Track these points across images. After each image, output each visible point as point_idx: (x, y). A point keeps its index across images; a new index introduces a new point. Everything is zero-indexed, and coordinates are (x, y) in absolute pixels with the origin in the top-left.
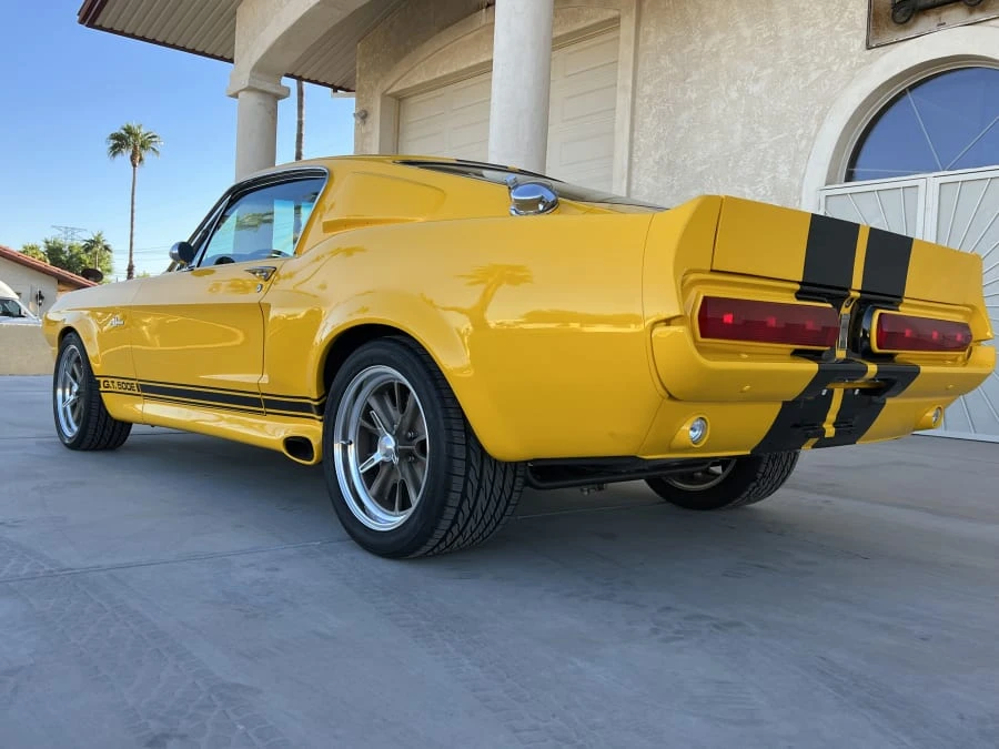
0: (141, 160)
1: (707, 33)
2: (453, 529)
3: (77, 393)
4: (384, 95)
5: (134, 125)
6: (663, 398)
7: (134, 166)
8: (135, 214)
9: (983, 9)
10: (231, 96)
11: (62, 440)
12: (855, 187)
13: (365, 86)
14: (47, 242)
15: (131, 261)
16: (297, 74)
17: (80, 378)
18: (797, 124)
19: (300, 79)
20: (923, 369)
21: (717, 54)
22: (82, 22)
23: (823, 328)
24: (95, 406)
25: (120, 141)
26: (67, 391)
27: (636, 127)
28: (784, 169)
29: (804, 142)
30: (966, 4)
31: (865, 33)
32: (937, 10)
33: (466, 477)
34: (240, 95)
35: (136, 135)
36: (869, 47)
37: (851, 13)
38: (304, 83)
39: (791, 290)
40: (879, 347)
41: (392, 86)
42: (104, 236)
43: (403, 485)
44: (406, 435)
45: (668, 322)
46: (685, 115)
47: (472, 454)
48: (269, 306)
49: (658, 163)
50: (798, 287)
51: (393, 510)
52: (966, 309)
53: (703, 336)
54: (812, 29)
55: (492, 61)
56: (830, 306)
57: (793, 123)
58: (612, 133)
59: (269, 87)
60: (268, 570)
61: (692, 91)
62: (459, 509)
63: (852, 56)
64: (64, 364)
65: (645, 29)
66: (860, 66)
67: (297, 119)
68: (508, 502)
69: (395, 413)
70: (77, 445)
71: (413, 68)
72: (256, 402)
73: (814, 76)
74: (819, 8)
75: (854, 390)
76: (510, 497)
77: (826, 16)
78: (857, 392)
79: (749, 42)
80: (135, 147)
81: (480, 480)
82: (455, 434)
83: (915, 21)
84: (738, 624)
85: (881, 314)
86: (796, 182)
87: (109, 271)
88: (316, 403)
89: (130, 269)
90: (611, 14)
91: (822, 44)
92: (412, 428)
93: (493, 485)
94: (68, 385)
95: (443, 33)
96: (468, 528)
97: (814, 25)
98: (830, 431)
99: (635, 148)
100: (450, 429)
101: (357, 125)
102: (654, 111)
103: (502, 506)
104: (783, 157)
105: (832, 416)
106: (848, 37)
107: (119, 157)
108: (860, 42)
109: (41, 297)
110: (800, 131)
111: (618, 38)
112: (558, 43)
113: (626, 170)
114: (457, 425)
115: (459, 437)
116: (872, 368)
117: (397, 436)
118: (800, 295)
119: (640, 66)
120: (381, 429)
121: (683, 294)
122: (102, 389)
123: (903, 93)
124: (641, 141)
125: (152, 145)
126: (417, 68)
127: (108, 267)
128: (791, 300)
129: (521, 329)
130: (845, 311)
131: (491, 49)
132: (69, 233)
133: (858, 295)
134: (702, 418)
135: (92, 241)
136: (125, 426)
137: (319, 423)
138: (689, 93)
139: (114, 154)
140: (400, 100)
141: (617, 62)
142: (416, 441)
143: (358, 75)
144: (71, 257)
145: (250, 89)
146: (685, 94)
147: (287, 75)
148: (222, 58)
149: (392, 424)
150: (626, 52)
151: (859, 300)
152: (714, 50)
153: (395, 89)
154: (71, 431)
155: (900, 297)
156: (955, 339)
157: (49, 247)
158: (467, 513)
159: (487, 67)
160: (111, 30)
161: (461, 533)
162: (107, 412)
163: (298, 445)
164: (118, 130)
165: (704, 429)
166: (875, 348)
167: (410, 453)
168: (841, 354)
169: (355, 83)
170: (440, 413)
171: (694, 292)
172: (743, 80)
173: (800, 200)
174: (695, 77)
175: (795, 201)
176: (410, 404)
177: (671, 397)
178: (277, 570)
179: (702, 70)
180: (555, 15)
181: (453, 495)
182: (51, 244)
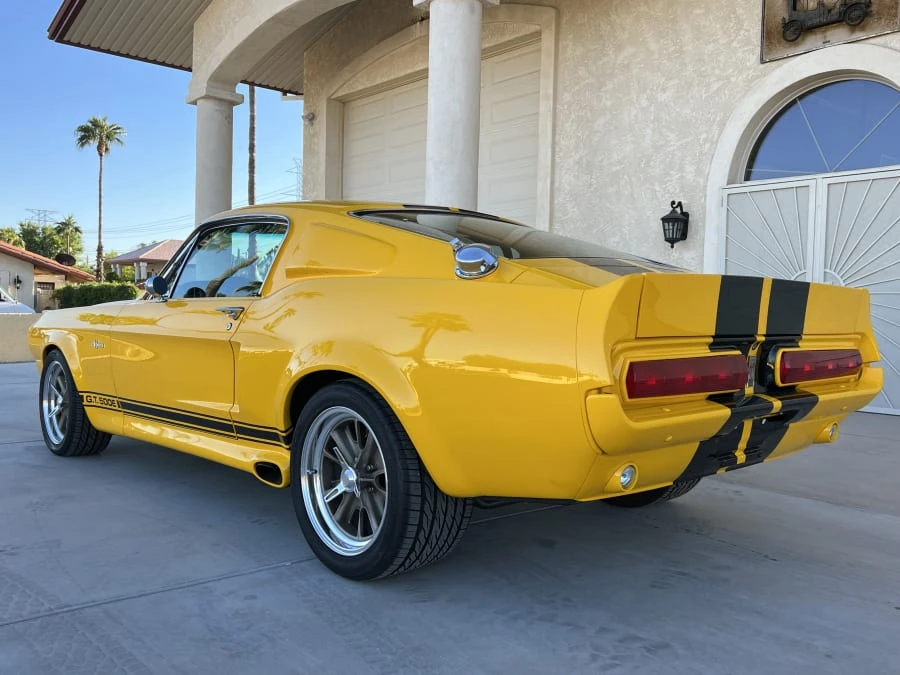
0: (107, 149)
1: (619, 48)
2: (411, 557)
3: (62, 405)
4: (329, 100)
5: (100, 118)
6: (597, 454)
7: (101, 155)
8: (102, 200)
9: (863, 29)
10: (191, 103)
11: (49, 446)
12: (754, 185)
13: (312, 91)
14: (21, 225)
15: (100, 242)
16: (249, 80)
17: (64, 391)
18: (701, 130)
19: (252, 84)
20: (821, 398)
21: (628, 66)
22: (52, 37)
23: (735, 374)
24: (79, 417)
25: (87, 133)
26: (53, 402)
27: (558, 132)
28: (690, 169)
29: (708, 145)
30: (849, 25)
31: (759, 49)
32: (823, 29)
33: (422, 512)
34: (199, 102)
35: (102, 127)
36: (763, 62)
37: (747, 31)
38: (256, 88)
39: (707, 343)
40: (783, 382)
41: (337, 91)
42: (74, 219)
43: (365, 512)
44: (366, 468)
45: (600, 390)
46: (601, 121)
47: (426, 489)
48: (239, 344)
49: (578, 163)
50: (711, 340)
51: (356, 535)
52: (856, 336)
53: (630, 396)
54: (712, 44)
55: (427, 70)
56: (738, 352)
57: (697, 128)
58: (536, 135)
59: (224, 95)
60: (246, 598)
61: (606, 99)
62: (416, 539)
63: (749, 69)
64: (49, 377)
65: (562, 43)
66: (757, 78)
67: (249, 114)
68: (459, 529)
69: (355, 446)
70: (63, 451)
71: (356, 74)
72: (228, 428)
73: (715, 87)
74: (718, 26)
75: (761, 420)
76: (461, 524)
77: (725, 33)
78: (764, 421)
79: (657, 56)
80: (101, 138)
81: (434, 513)
82: (411, 473)
83: (803, 39)
84: (666, 646)
85: (784, 353)
86: (701, 181)
87: (80, 250)
88: (284, 434)
89: (100, 249)
90: (534, 28)
91: (722, 58)
92: (371, 461)
93: (445, 514)
94: (53, 397)
95: (382, 44)
96: (424, 552)
97: (715, 41)
98: (741, 457)
99: (557, 149)
100: (406, 469)
101: (305, 127)
102: (573, 116)
103: (454, 531)
104: (689, 159)
105: (742, 445)
106: (744, 52)
107: (86, 146)
108: (755, 57)
109: (19, 282)
110: (704, 136)
111: (539, 50)
112: (486, 54)
113: (549, 170)
114: (413, 465)
115: (415, 476)
116: (777, 404)
117: (358, 469)
118: (713, 347)
119: (560, 75)
120: (343, 463)
121: (612, 361)
122: (85, 403)
123: (794, 102)
124: (562, 142)
125: (116, 136)
126: (358, 76)
127: (77, 247)
128: (705, 352)
129: (464, 370)
130: (753, 353)
131: (426, 58)
132: (42, 215)
133: (763, 339)
134: (632, 466)
135: (63, 224)
136: (106, 436)
137: (286, 451)
138: (604, 100)
139: (83, 145)
140: (344, 103)
141: (538, 71)
142: (376, 474)
143: (305, 81)
144: (45, 238)
145: (207, 97)
146: (601, 101)
147: (242, 82)
148: (180, 68)
149: (354, 456)
151: (763, 343)
152: (626, 62)
153: (340, 94)
154: (57, 438)
155: (799, 335)
156: (847, 365)
157: (24, 230)
158: (423, 541)
159: (423, 75)
160: (79, 45)
161: (417, 558)
162: (90, 422)
163: (267, 470)
164: (85, 123)
165: (632, 474)
166: (779, 383)
167: (370, 485)
168: (749, 390)
169: (302, 87)
170: (397, 455)
171: (621, 358)
172: (651, 89)
173: (705, 196)
174: (610, 86)
175: (701, 197)
176: (369, 442)
177: (603, 452)
178: (254, 597)
179: (615, 81)
180: (483, 28)
181: (410, 528)
182: (26, 227)
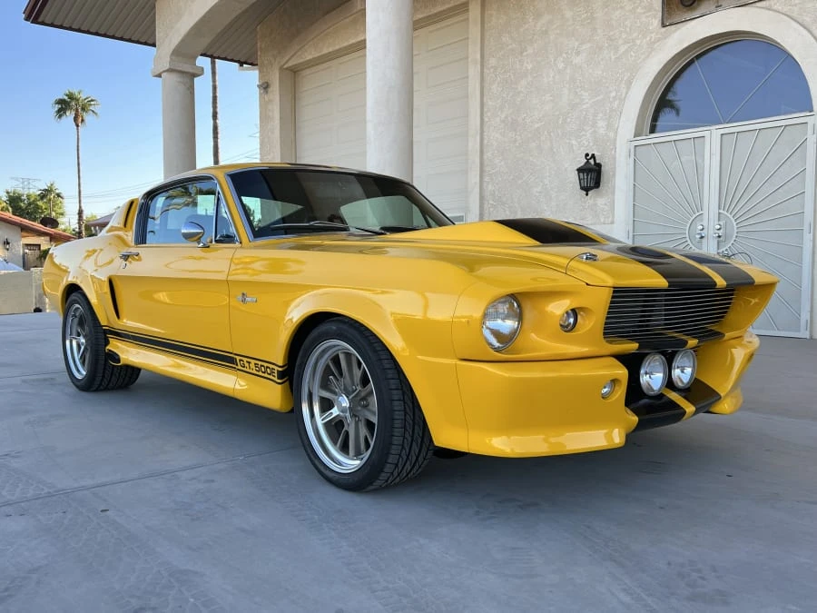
0: (83, 120)
1: (538, 16)
4: (281, 69)
5: (75, 91)
7: (78, 126)
10: (156, 76)
12: (657, 137)
13: (266, 62)
14: (8, 193)
15: (80, 207)
16: (210, 53)
18: (611, 89)
19: (213, 58)
21: (546, 32)
22: (27, 19)
25: (64, 106)
27: (486, 94)
28: (602, 124)
29: (617, 103)
31: (660, 13)
34: (164, 75)
35: (78, 100)
36: (664, 26)
38: (217, 60)
41: (287, 62)
42: (56, 186)
46: (524, 82)
49: (503, 121)
54: (619, 10)
55: (365, 40)
57: (608, 87)
58: (467, 97)
59: (187, 68)
61: (528, 62)
63: (652, 32)
65: (487, 13)
66: (659, 40)
71: (304, 46)
73: (622, 49)
79: (571, 22)
80: (77, 110)
86: (612, 135)
87: (62, 214)
89: (80, 213)
91: (628, 23)
95: (326, 17)
97: (622, 8)
99: (485, 110)
101: (260, 94)
102: (499, 79)
104: (601, 115)
106: (647, 17)
107: (64, 117)
108: (657, 22)
109: (8, 243)
110: (613, 94)
111: (468, 19)
112: (417, 25)
113: (479, 128)
119: (486, 42)
123: (692, 61)
124: (489, 103)
125: (91, 108)
126: (306, 47)
127: (59, 211)
131: (364, 30)
132: (26, 183)
135: (45, 190)
138: (525, 64)
139: (60, 117)
140: (295, 72)
141: (468, 38)
143: (259, 53)
144: (30, 204)
145: (170, 70)
146: (523, 64)
147: (202, 55)
148: (146, 44)
150: (475, 31)
152: (544, 29)
153: (290, 64)
157: (10, 197)
159: (361, 45)
160: (52, 25)
164: (62, 96)
169: (256, 58)
172: (567, 53)
173: (615, 148)
174: (530, 51)
175: (611, 150)
179: (535, 45)
182: (12, 194)
